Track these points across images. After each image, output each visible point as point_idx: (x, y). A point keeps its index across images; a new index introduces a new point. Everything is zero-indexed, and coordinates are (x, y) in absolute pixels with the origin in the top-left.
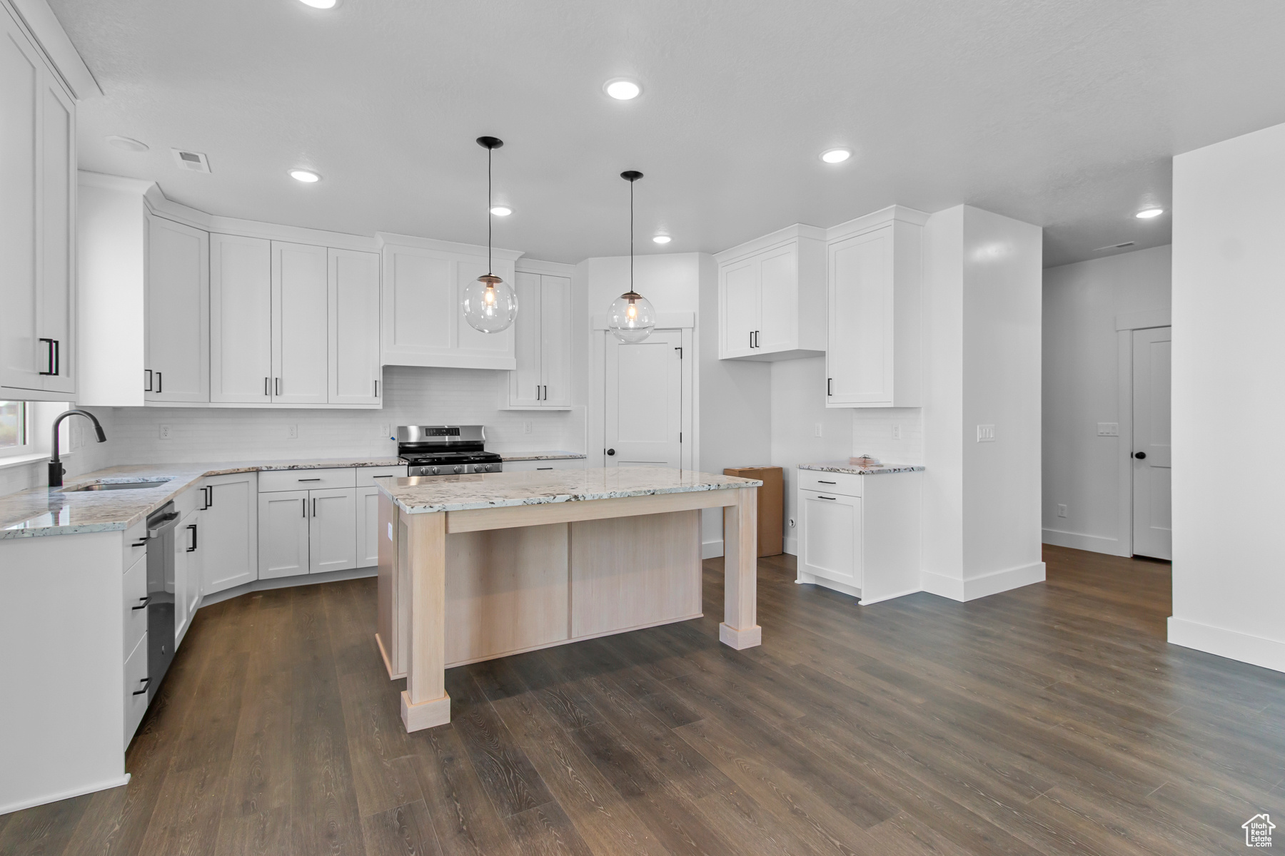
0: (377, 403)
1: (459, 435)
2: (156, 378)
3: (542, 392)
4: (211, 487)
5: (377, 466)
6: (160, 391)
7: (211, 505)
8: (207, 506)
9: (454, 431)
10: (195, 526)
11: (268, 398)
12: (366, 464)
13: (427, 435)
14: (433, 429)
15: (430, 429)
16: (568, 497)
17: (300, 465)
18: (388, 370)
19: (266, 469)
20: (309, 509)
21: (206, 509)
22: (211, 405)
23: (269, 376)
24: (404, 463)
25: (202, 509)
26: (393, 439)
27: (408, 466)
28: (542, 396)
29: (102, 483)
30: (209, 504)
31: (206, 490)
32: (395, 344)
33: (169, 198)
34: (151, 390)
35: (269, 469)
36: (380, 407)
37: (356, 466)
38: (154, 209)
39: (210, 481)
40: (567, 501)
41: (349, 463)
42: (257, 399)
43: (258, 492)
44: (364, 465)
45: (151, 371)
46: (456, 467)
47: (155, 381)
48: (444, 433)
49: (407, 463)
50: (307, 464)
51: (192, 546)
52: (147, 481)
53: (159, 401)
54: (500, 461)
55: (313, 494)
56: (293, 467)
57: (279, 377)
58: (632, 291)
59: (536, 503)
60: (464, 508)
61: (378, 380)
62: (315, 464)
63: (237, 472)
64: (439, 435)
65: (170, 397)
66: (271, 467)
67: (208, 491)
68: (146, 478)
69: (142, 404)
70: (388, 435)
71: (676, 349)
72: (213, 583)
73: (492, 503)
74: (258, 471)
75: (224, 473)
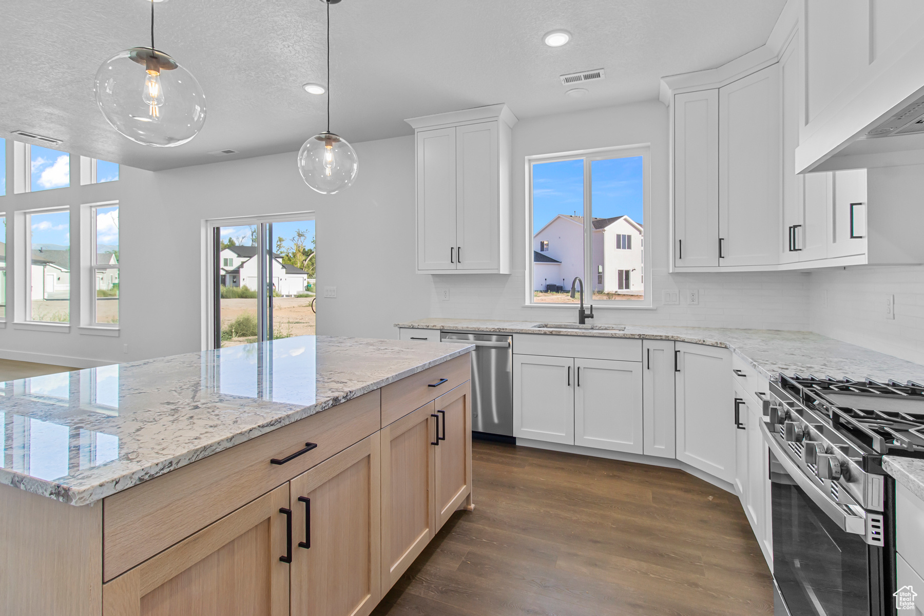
75: (690, 341)
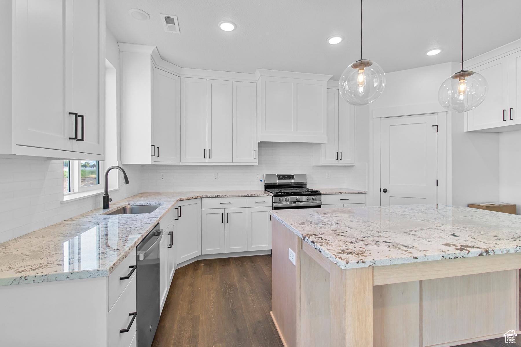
0: (255, 162)
1: (294, 179)
2: (156, 150)
3: (339, 156)
4: (180, 207)
5: (257, 196)
6: (159, 157)
7: (180, 216)
8: (178, 216)
9: (291, 177)
10: (172, 232)
11: (206, 159)
12: (252, 195)
13: (278, 179)
14: (281, 176)
15: (280, 176)
16: (480, 251)
17: (221, 195)
18: (261, 145)
19: (205, 197)
20: (225, 219)
21: (178, 219)
22: (181, 164)
23: (206, 149)
24: (270, 195)
25: (176, 219)
26: (261, 181)
27: (273, 196)
28: (339, 158)
29: (131, 205)
30: (179, 215)
31: (178, 209)
32: (265, 130)
33: (163, 58)
34: (154, 156)
35: (207, 197)
36: (257, 164)
37: (247, 196)
38: (156, 64)
39: (180, 204)
40: (479, 255)
41: (244, 195)
42: (200, 161)
43: (201, 209)
44: (251, 196)
45: (154, 146)
46: (298, 197)
47: (156, 151)
48: (287, 178)
49: (272, 195)
50: (224, 195)
51: (170, 244)
52: (151, 204)
53: (159, 162)
54: (320, 194)
55: (227, 211)
56: (218, 196)
57: (210, 149)
58: (462, 71)
59: (452, 257)
60: (391, 263)
61: (256, 150)
62: (227, 195)
63: (192, 199)
64: (284, 179)
65: (164, 160)
66: (207, 196)
67: (179, 210)
68: (150, 203)
69: (149, 163)
70: (259, 179)
71: (433, 126)
72: (181, 257)
73: (416, 258)
74: (201, 198)
75: (186, 199)
